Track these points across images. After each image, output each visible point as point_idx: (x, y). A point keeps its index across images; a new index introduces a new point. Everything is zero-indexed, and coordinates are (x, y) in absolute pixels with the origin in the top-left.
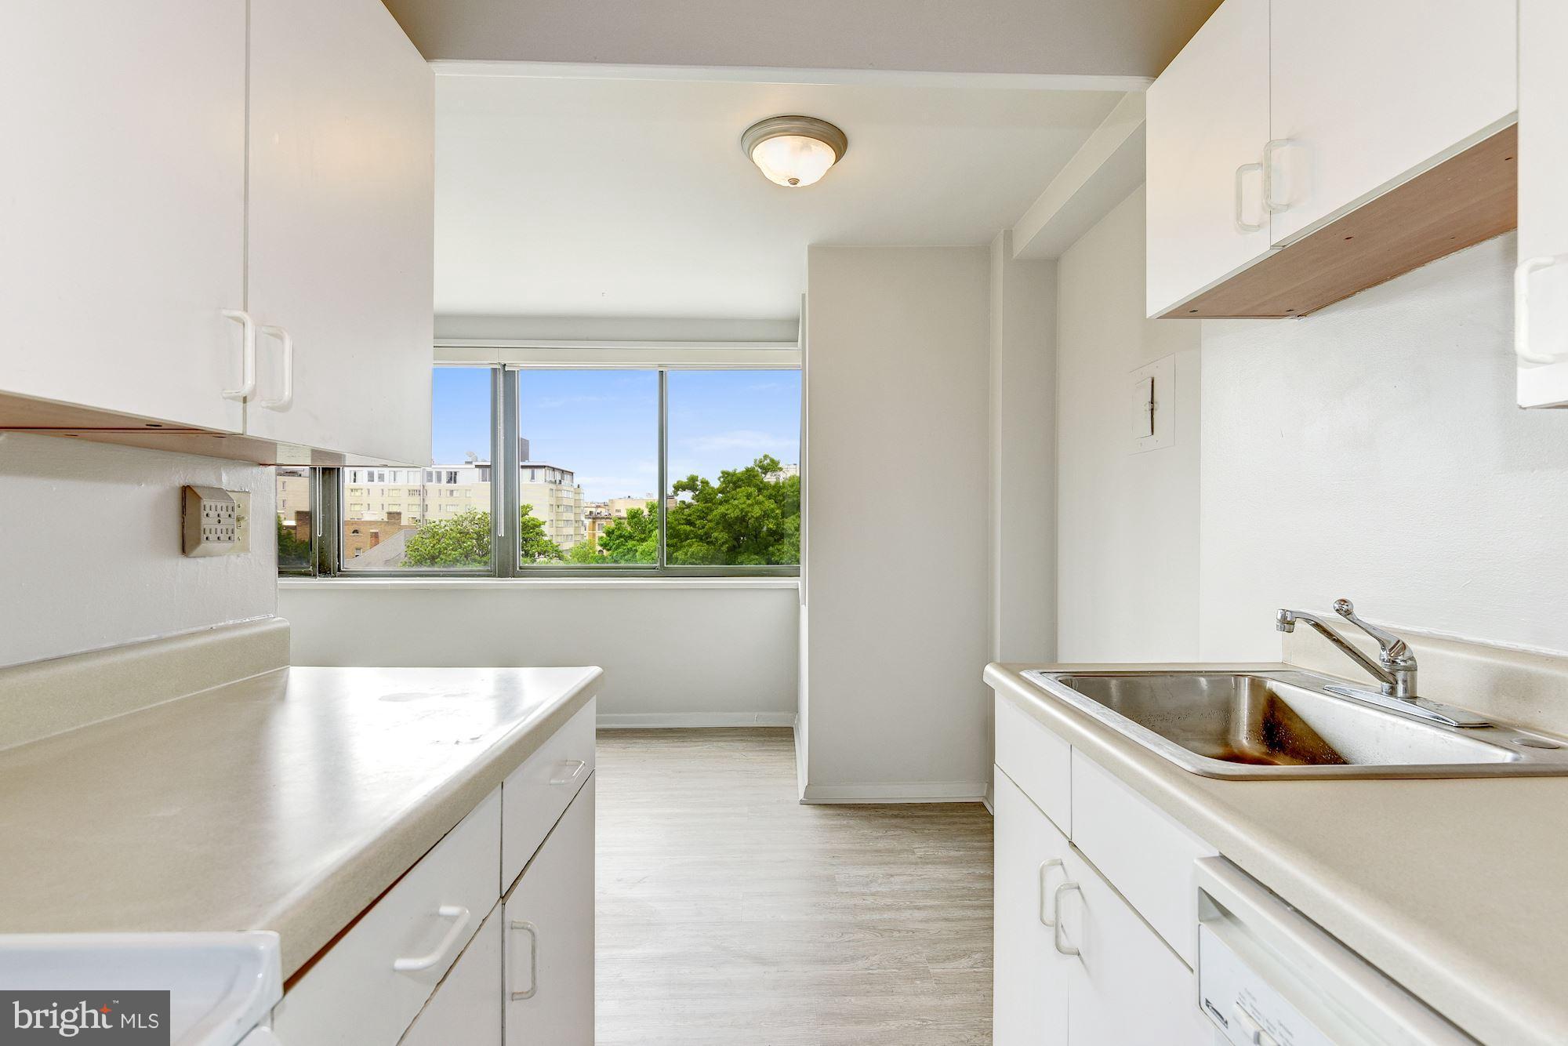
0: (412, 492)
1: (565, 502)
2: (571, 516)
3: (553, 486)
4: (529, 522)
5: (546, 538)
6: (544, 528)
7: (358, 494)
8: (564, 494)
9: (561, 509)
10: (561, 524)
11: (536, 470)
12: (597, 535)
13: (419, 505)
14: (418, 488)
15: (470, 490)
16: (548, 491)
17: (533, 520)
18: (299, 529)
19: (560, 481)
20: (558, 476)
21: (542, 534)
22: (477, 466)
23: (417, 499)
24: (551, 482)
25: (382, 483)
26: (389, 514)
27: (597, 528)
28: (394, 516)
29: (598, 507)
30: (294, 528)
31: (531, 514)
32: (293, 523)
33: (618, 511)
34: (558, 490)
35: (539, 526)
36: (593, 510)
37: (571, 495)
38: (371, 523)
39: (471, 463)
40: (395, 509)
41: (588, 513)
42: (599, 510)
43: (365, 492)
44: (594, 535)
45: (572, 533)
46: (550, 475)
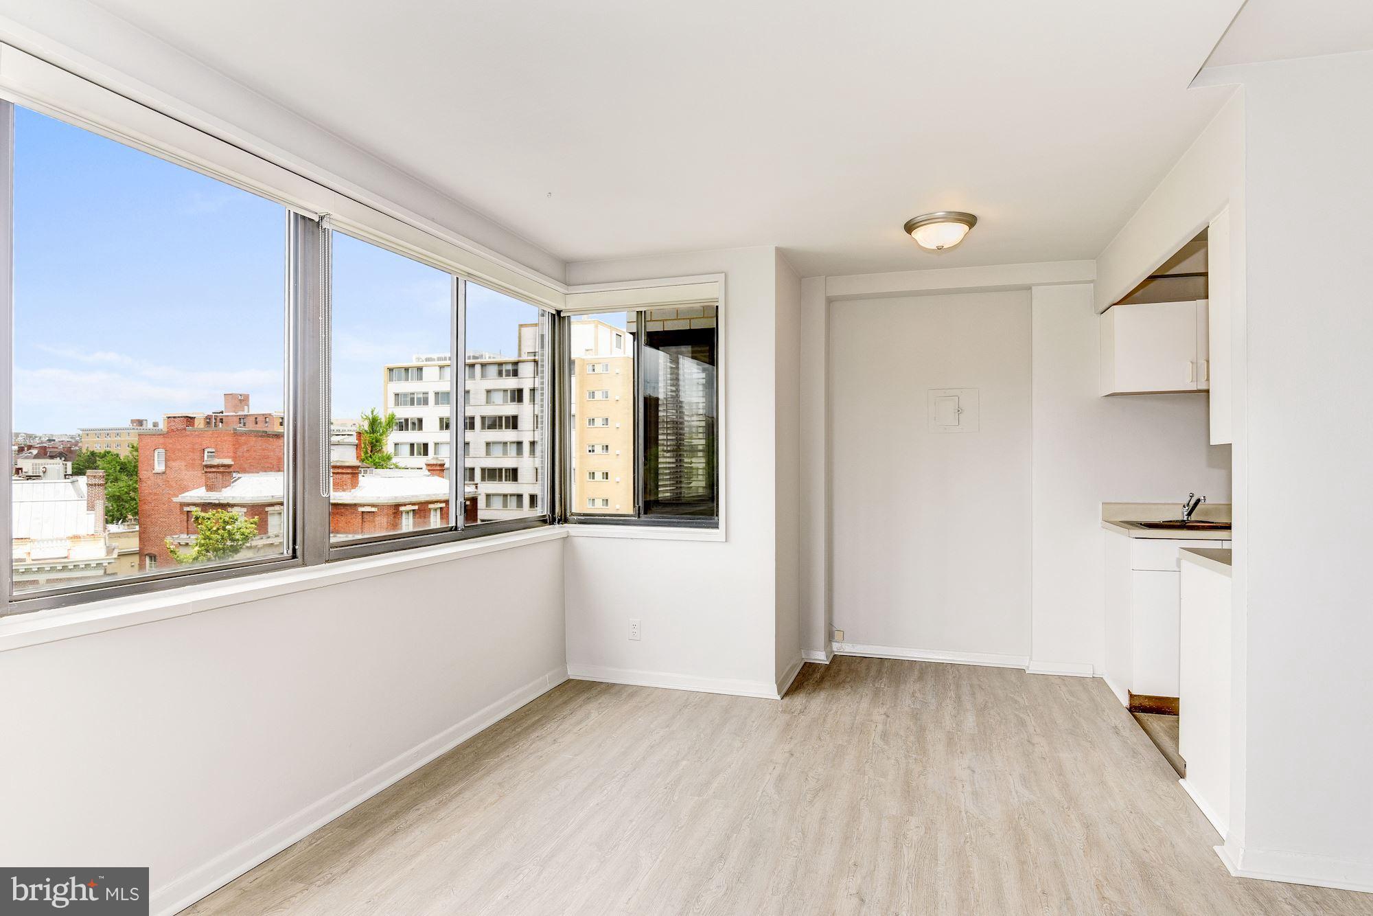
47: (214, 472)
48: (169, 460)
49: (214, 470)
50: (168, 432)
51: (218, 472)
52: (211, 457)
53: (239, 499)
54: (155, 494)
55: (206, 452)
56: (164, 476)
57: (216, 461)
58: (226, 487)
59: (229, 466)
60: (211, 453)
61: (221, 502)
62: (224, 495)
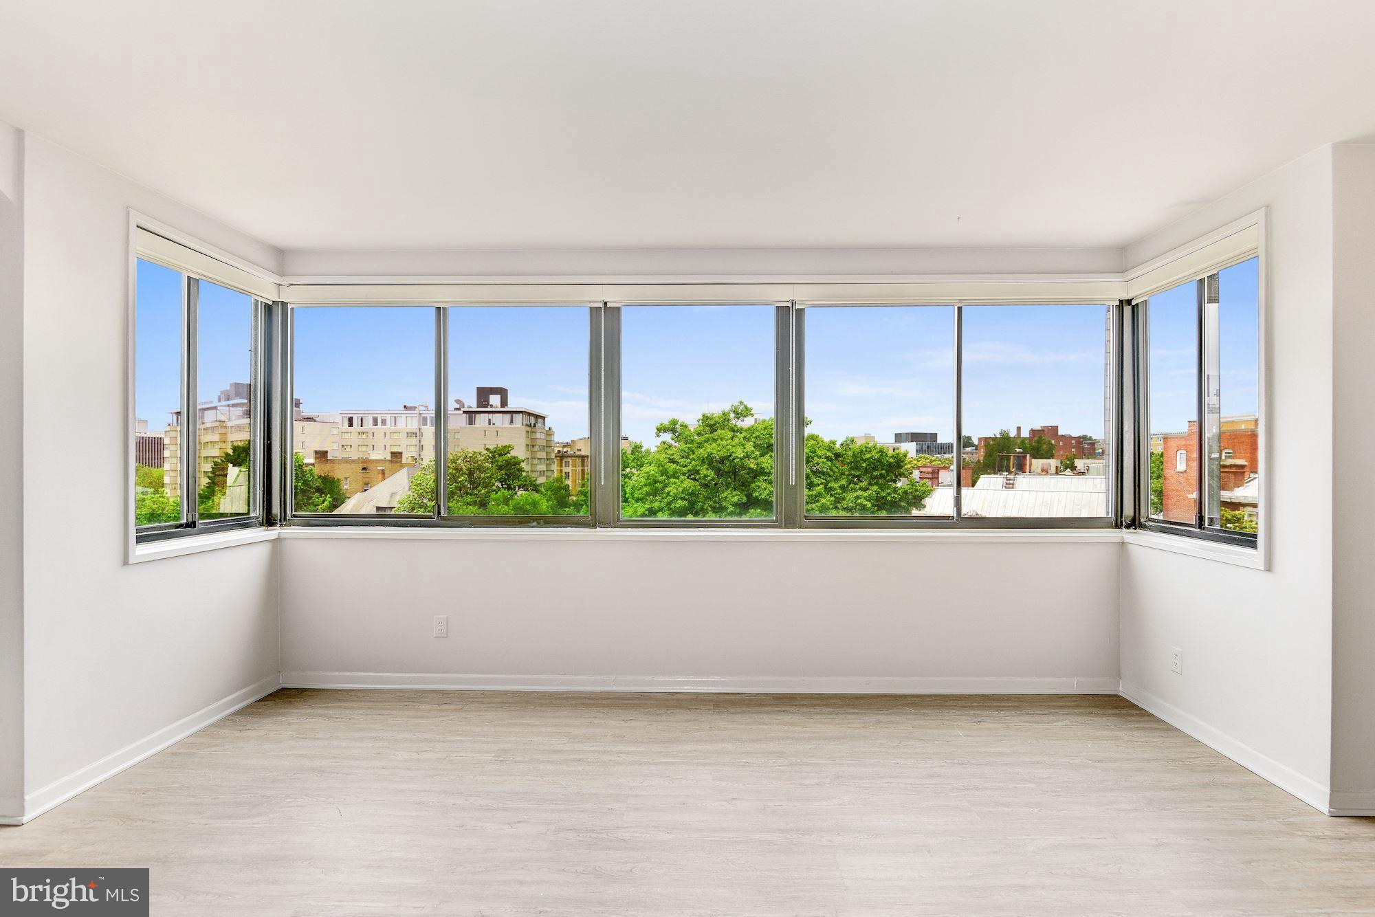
0: (409, 435)
1: (539, 442)
2: (543, 455)
3: (529, 429)
4: (511, 459)
5: (524, 474)
6: (523, 465)
7: (364, 436)
8: (538, 435)
9: (536, 449)
10: (535, 461)
11: (514, 415)
12: (564, 471)
13: (416, 445)
14: (415, 431)
15: (458, 433)
16: (524, 433)
17: (514, 458)
18: (316, 465)
19: (535, 424)
20: (533, 421)
21: (520, 470)
22: (464, 412)
23: (414, 441)
24: (527, 425)
25: (384, 427)
26: (393, 453)
27: (564, 465)
28: (396, 456)
29: (564, 447)
30: (313, 464)
31: (513, 453)
32: (312, 461)
33: (579, 450)
34: (533, 432)
35: (519, 463)
36: (560, 449)
37: (543, 436)
38: (378, 461)
39: (459, 409)
40: (396, 449)
41: (557, 452)
42: (565, 450)
43: (370, 435)
44: (561, 471)
45: (545, 469)
46: (526, 419)
47: (1226, 472)
48: (1189, 461)
49: (1227, 470)
50: (1189, 435)
51: (1231, 472)
52: (1229, 457)
53: (1251, 499)
54: (1177, 491)
55: (1224, 453)
56: (1185, 475)
57: (1230, 462)
58: (1239, 487)
59: (1243, 467)
60: (1229, 453)
61: (1233, 501)
62: (1236, 495)
